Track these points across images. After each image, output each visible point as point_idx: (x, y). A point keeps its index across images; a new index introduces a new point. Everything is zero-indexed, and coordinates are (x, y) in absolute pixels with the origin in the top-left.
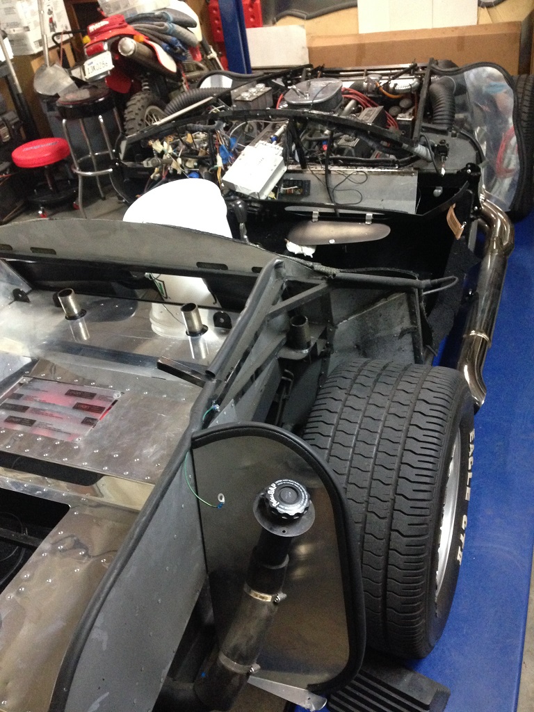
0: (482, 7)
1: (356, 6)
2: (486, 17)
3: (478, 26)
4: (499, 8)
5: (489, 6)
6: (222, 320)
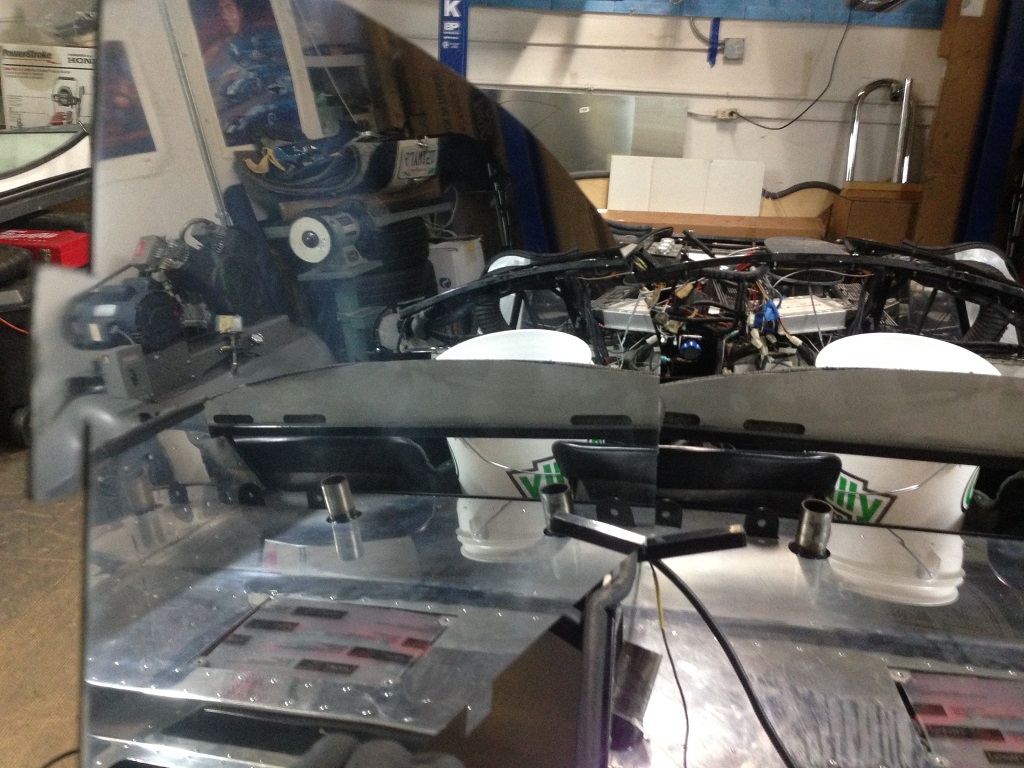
0: (767, 197)
1: (607, 176)
2: (770, 209)
3: (759, 218)
4: (785, 201)
5: (774, 197)
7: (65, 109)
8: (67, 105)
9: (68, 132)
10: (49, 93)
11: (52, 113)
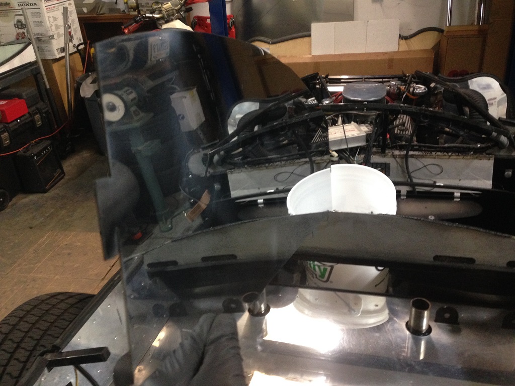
0: (402, 39)
1: (310, 36)
2: (404, 46)
3: (398, 52)
4: (412, 40)
5: (406, 38)
6: (447, 315)
7: (21, 31)
8: (22, 29)
9: (22, 43)
10: (12, 23)
11: (16, 34)
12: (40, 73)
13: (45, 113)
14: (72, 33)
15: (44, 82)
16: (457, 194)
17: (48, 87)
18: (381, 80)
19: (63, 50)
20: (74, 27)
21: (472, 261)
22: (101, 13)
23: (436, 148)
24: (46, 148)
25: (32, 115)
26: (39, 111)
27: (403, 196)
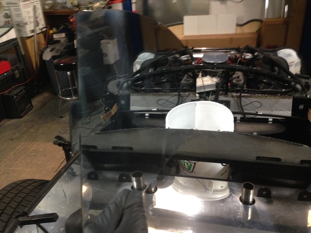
0: (238, 26)
1: (182, 24)
2: (239, 30)
5: (241, 25)
6: (264, 193)
8: (7, 18)
9: (8, 27)
10: (2, 15)
11: (4, 21)
12: (18, 45)
13: (21, 69)
14: (39, 21)
15: (21, 51)
16: (271, 119)
17: (23, 53)
18: (225, 51)
19: (33, 31)
20: (40, 17)
21: (279, 160)
22: (56, 9)
23: (258, 91)
24: (22, 91)
25: (13, 71)
26: (17, 68)
27: (238, 120)
